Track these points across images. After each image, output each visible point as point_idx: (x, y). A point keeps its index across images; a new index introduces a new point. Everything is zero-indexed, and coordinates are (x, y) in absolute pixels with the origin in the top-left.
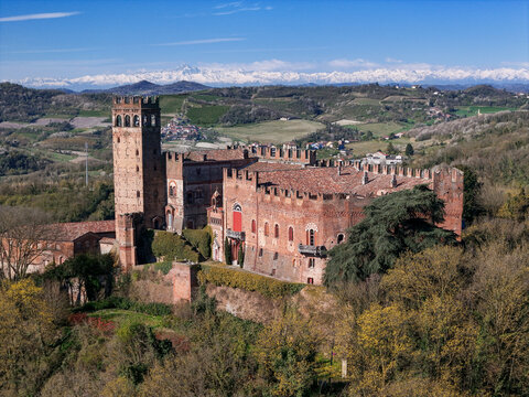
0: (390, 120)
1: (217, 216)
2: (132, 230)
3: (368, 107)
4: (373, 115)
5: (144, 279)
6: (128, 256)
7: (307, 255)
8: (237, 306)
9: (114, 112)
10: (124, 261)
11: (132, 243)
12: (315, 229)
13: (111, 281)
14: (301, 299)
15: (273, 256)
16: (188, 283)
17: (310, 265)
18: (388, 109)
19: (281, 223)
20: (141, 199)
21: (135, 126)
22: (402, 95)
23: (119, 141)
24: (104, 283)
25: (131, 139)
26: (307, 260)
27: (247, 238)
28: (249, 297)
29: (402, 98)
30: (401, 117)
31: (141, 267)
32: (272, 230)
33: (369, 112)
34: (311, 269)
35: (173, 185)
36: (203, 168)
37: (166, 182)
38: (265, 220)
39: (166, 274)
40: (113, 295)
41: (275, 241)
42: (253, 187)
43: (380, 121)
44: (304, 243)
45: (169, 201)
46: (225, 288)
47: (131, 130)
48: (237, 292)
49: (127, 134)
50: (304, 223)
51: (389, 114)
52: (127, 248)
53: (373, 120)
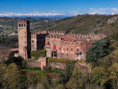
0: (10, 25)
1: (48, 46)
2: (27, 51)
3: (4, 22)
4: (5, 24)
5: (31, 62)
6: (26, 57)
7: (76, 54)
8: (60, 66)
9: (18, 23)
10: (25, 58)
11: (27, 54)
12: (79, 48)
13: (21, 63)
14: (78, 64)
15: (66, 55)
16: (45, 62)
17: (77, 56)
18: (9, 23)
19: (69, 47)
20: (26, 43)
21: (24, 26)
22: (11, 19)
23: (20, 30)
24: (20, 64)
25: (24, 30)
26: (77, 55)
27: (58, 51)
28: (63, 64)
29: (12, 20)
30: (12, 24)
31: (29, 59)
32: (66, 49)
33: (5, 23)
34: (78, 57)
35: (33, 40)
36: (40, 36)
37: (31, 39)
38: (64, 47)
39: (37, 60)
40: (22, 66)
41: (67, 51)
42: (60, 40)
43: (7, 25)
44: (76, 51)
45: (32, 43)
46: (55, 62)
47: (23, 27)
48: (59, 63)
49: (22, 28)
50: (76, 47)
51: (9, 24)
52: (26, 55)
53: (6, 25)
